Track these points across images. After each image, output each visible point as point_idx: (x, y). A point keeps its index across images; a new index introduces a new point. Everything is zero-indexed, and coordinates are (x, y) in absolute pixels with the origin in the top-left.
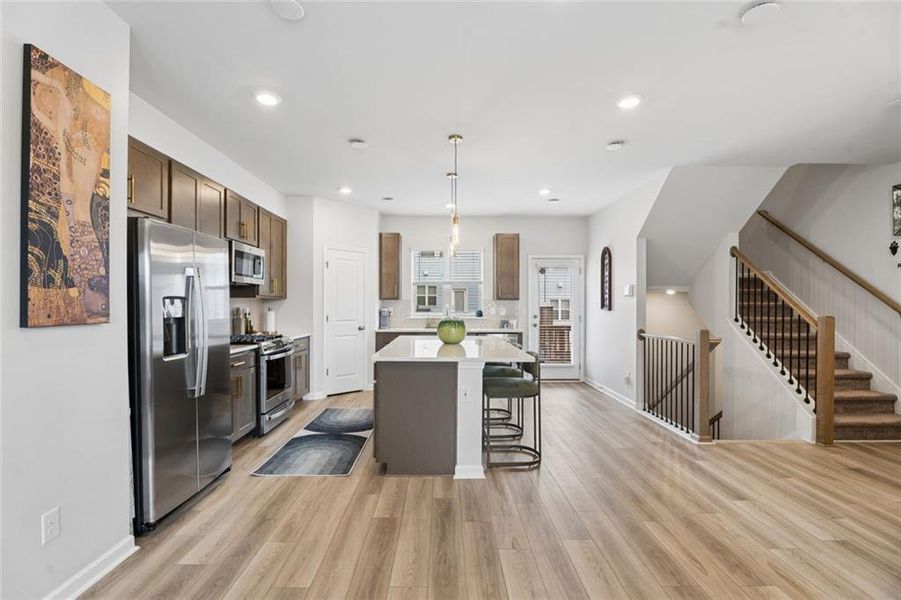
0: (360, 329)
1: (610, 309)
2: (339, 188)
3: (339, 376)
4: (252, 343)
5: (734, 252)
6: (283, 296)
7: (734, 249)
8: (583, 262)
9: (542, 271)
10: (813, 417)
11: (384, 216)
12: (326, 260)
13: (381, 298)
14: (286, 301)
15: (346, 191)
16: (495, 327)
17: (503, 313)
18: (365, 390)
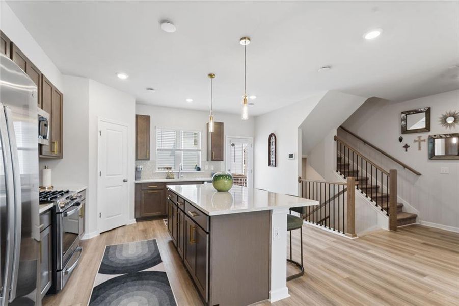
0: (124, 181)
1: (275, 166)
2: (116, 74)
3: (108, 217)
4: (50, 202)
5: (335, 138)
6: (60, 156)
7: (335, 136)
8: (252, 141)
9: (233, 145)
10: (387, 218)
11: (138, 103)
12: (99, 130)
13: (137, 159)
14: (63, 160)
15: (122, 76)
16: (208, 177)
17: (212, 169)
18: (128, 224)
